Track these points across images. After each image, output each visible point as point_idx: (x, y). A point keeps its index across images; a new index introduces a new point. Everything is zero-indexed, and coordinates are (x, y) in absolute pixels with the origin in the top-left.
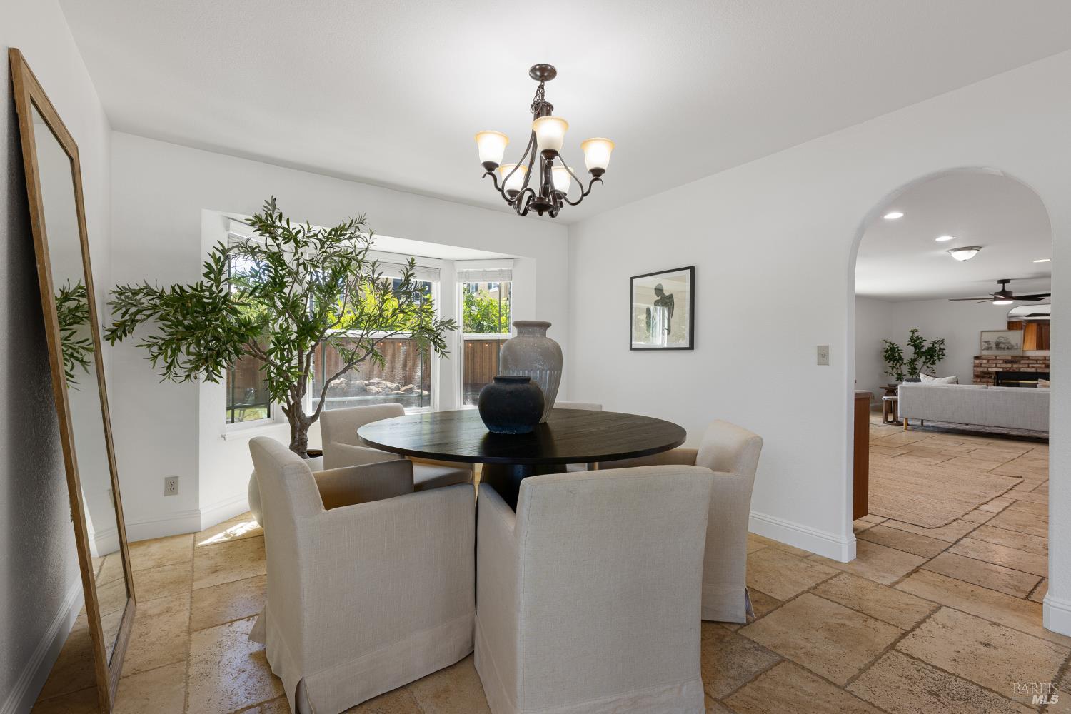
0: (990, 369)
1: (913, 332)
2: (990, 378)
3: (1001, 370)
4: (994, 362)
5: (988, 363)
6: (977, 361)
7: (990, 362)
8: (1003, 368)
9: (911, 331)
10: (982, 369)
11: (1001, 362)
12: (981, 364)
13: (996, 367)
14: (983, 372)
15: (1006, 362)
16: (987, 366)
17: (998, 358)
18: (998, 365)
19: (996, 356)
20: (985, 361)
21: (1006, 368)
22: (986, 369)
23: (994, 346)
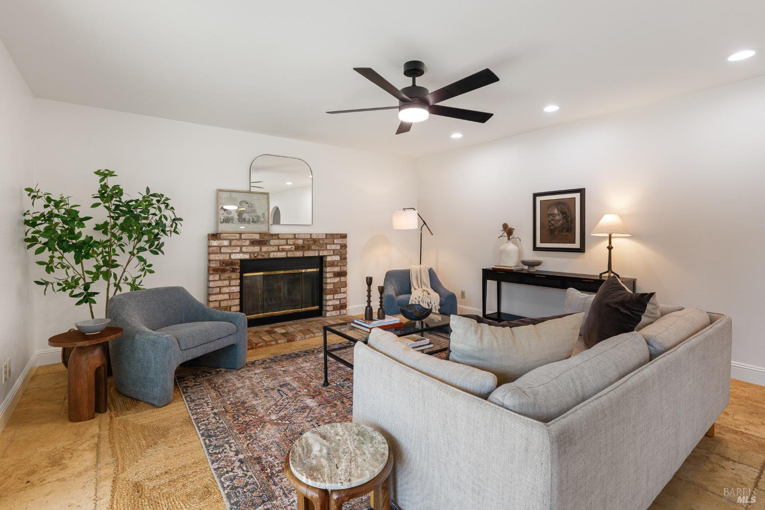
0: (233, 257)
1: (104, 175)
2: (233, 271)
3: (247, 257)
4: (239, 243)
5: (230, 245)
6: (215, 243)
7: (233, 243)
8: (250, 253)
9: (98, 173)
10: (221, 257)
11: (247, 243)
12: (220, 247)
13: (241, 252)
14: (223, 262)
15: (253, 243)
16: (228, 250)
17: (243, 236)
18: (244, 249)
19: (240, 234)
20: (226, 243)
21: (254, 253)
22: (227, 257)
23: (236, 217)
